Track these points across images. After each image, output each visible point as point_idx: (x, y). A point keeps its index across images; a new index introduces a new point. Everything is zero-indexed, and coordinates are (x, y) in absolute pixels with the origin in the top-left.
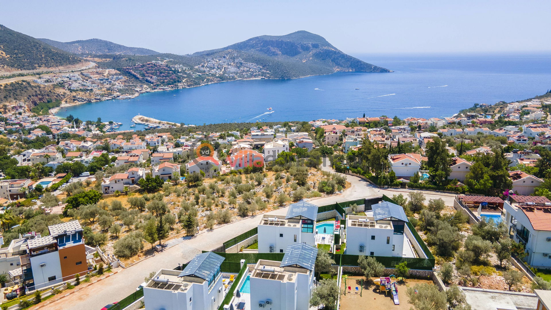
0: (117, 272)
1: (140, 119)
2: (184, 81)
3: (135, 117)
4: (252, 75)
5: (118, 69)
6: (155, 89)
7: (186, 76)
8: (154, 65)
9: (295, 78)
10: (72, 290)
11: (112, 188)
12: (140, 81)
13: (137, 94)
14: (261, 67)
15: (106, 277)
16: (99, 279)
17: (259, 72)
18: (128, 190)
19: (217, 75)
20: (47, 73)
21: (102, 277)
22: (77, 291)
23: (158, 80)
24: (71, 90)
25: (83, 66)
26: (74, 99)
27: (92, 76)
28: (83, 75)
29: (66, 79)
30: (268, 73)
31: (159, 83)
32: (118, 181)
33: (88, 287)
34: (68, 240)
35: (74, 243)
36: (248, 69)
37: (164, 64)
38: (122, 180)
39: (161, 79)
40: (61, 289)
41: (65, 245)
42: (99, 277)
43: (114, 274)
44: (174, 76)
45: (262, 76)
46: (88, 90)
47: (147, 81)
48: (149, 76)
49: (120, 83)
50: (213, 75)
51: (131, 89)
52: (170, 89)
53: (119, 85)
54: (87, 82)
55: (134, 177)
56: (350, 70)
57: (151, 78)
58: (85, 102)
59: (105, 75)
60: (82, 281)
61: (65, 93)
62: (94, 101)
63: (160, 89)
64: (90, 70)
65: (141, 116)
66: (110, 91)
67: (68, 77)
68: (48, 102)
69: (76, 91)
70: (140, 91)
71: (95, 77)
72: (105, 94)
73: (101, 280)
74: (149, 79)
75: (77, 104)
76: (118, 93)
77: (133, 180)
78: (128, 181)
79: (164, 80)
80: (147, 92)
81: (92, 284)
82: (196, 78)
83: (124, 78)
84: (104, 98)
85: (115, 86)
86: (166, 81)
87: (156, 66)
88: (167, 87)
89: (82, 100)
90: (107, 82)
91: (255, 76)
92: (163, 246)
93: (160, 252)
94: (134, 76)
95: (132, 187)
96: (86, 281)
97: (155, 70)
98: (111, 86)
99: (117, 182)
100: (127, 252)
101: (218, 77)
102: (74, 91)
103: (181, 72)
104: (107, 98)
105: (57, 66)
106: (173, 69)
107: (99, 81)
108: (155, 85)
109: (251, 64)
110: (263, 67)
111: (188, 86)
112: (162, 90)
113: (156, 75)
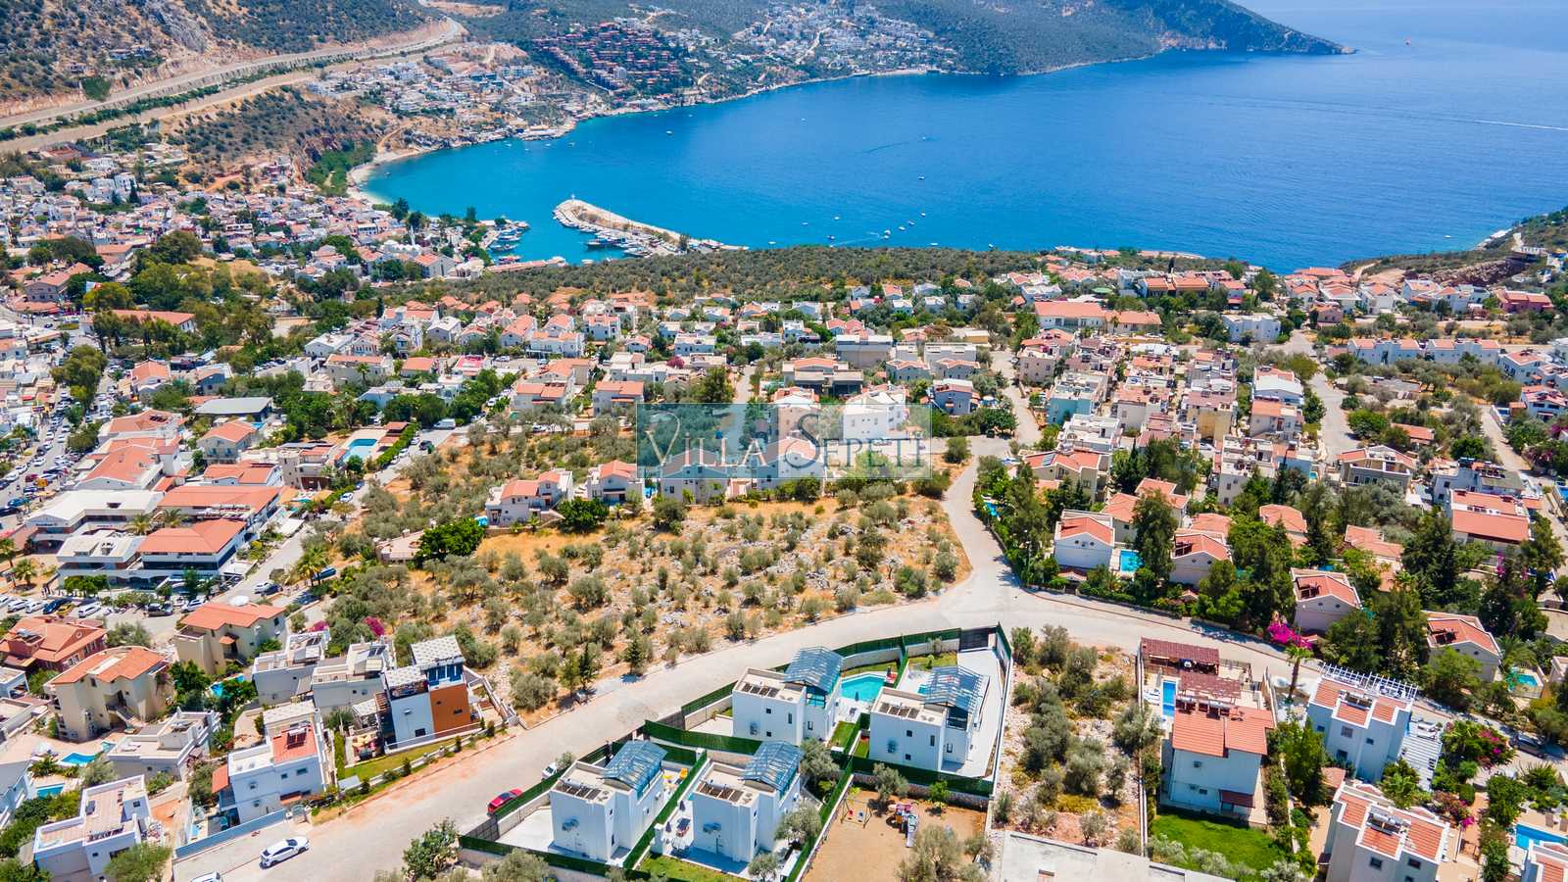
0: (516, 735)
1: (575, 211)
2: (700, 81)
3: (563, 206)
4: (900, 60)
5: (521, 45)
6: (619, 106)
7: (706, 65)
8: (621, 31)
9: (1030, 73)
10: (451, 760)
11: (506, 513)
12: (579, 80)
13: (569, 125)
14: (931, 35)
15: (499, 743)
16: (489, 744)
17: (922, 49)
18: (538, 521)
19: (797, 62)
20: (340, 62)
21: (493, 742)
22: (459, 761)
23: (628, 76)
24: (400, 114)
25: (429, 33)
26: (408, 139)
27: (451, 66)
28: (430, 63)
29: (387, 79)
30: (951, 56)
31: (630, 88)
32: (519, 499)
33: (473, 757)
34: (442, 676)
35: (450, 680)
36: (891, 40)
37: (649, 27)
38: (526, 497)
39: (637, 77)
40: (435, 754)
41: (438, 683)
42: (488, 741)
43: (512, 737)
44: (673, 68)
45: (931, 62)
46: (441, 111)
47: (598, 80)
48: (603, 67)
49: (527, 88)
50: (785, 61)
51: (554, 107)
52: (660, 106)
53: (523, 94)
54: (440, 84)
55: (550, 493)
56: (1212, 46)
57: (611, 71)
58: (434, 148)
59: (487, 61)
60: (465, 746)
61: (384, 122)
62: (458, 144)
63: (632, 106)
64: (449, 49)
65: (578, 203)
66: (498, 115)
67: (391, 73)
68: (346, 148)
69: (411, 115)
70: (579, 112)
71: (462, 69)
72: (486, 123)
73: (492, 746)
74: (604, 73)
75: (415, 152)
76: (520, 121)
77: (548, 500)
78: (537, 500)
79: (645, 78)
80: (597, 115)
81: (479, 752)
82: (736, 72)
83: (537, 72)
84: (483, 135)
85: (513, 99)
86: (650, 81)
87: (626, 35)
88: (651, 101)
89: (428, 141)
90: (491, 86)
91: (910, 63)
92: (589, 693)
93: (583, 703)
94: (566, 67)
95: (545, 515)
96: (470, 746)
97: (622, 47)
98: (500, 97)
99: (516, 500)
100: (531, 702)
101: (800, 67)
102: (408, 114)
103: (692, 55)
104: (492, 137)
105: (364, 38)
106: (672, 45)
107: (470, 82)
108: (619, 95)
109: (901, 22)
110: (936, 34)
111: (713, 97)
112: (638, 110)
113: (624, 63)
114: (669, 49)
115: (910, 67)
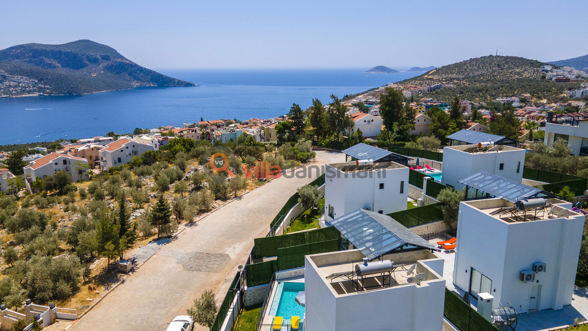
9: (87, 94)
36: (16, 84)
56: (152, 85)
91: (29, 92)
92: (134, 263)
93: (130, 273)
109: (20, 77)
110: (39, 81)
115: (29, 94)
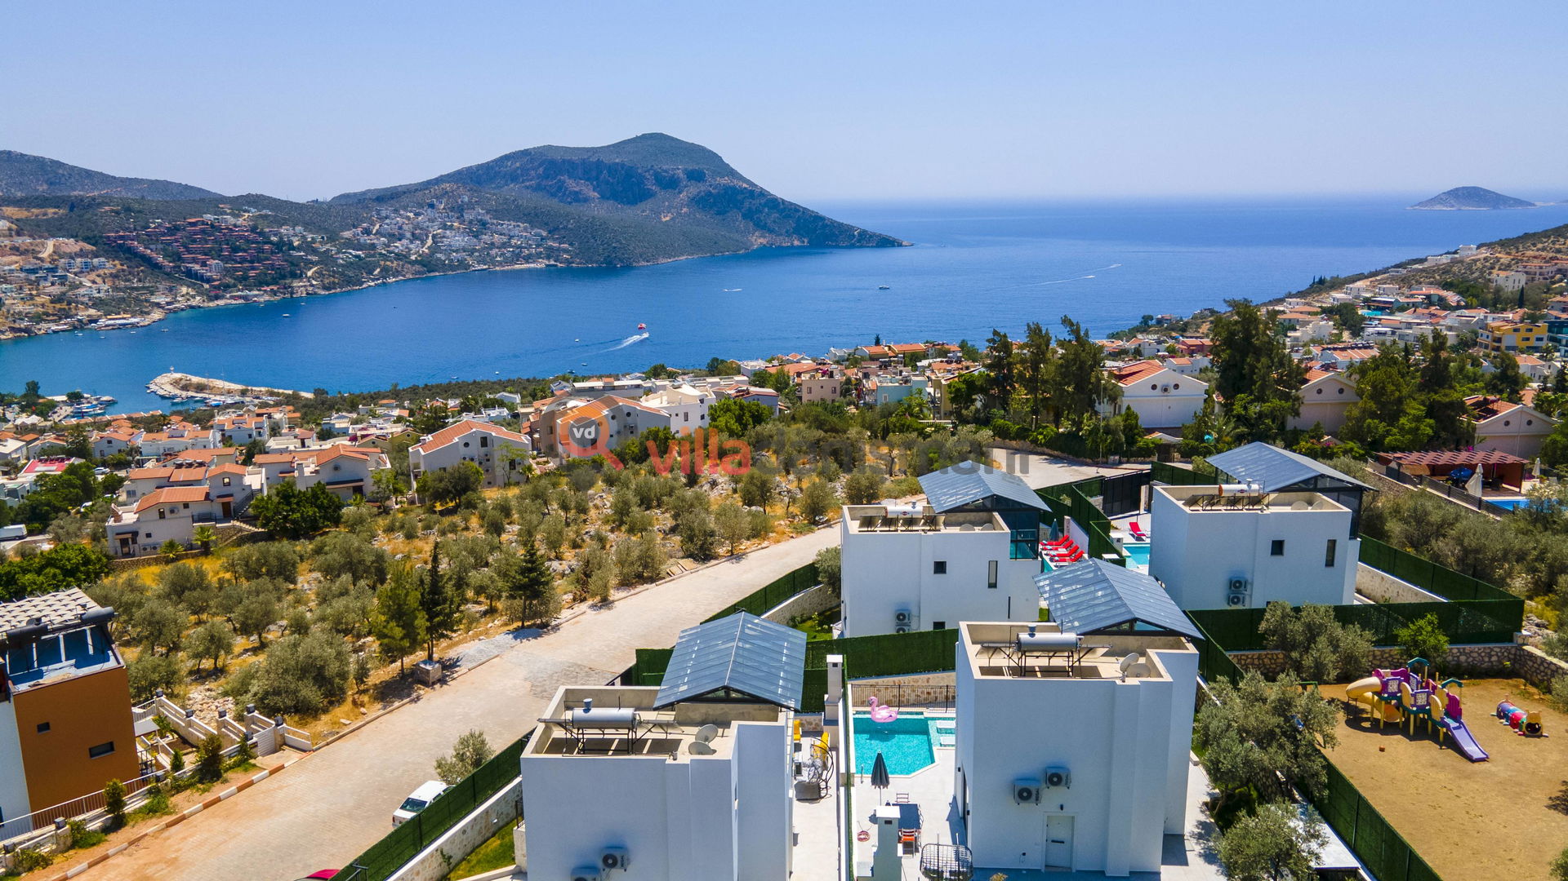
0: (282, 767)
1: (176, 383)
2: (309, 274)
3: (158, 380)
4: (517, 257)
5: (87, 240)
6: (217, 298)
7: (315, 258)
8: (212, 226)
9: (646, 264)
10: (97, 852)
11: (149, 535)
12: (167, 274)
13: (157, 315)
14: (544, 234)
15: (240, 789)
16: (209, 797)
17: (538, 246)
18: (214, 538)
19: (413, 258)
21: (219, 790)
22: (120, 852)
23: (226, 269)
30: (566, 251)
31: (229, 280)
32: (172, 511)
33: (166, 834)
34: (50, 655)
35: (78, 666)
36: (505, 239)
37: (245, 223)
38: (186, 506)
39: (236, 270)
40: (45, 850)
41: (40, 675)
42: (204, 791)
43: (272, 773)
44: (278, 260)
45: (548, 258)
47: (190, 274)
48: (195, 261)
49: (99, 280)
50: (398, 257)
51: (136, 299)
52: (267, 298)
53: (90, 286)
55: (231, 495)
56: (796, 243)
57: (204, 264)
59: (44, 255)
60: (135, 812)
62: (10, 335)
63: (233, 297)
65: (178, 375)
66: (64, 306)
70: (168, 303)
71: (9, 263)
72: (46, 314)
73: (218, 800)
74: (197, 267)
76: (92, 312)
77: (226, 506)
78: (206, 508)
79: (245, 270)
80: (192, 307)
81: (183, 818)
82: (349, 265)
83: (111, 266)
84: (44, 326)
85: (82, 291)
86: (252, 273)
87: (219, 229)
88: (256, 292)
90: (51, 279)
91: (527, 259)
93: (437, 686)
94: (147, 260)
95: (222, 528)
96: (151, 811)
97: (215, 241)
98: (64, 289)
99: (167, 514)
100: (310, 692)
101: (416, 262)
103: (298, 249)
104: (54, 327)
106: (274, 239)
107: (23, 275)
108: (217, 288)
109: (513, 223)
110: (550, 232)
111: (325, 288)
112: (241, 301)
113: (219, 257)
114: (271, 243)
115: (528, 262)
